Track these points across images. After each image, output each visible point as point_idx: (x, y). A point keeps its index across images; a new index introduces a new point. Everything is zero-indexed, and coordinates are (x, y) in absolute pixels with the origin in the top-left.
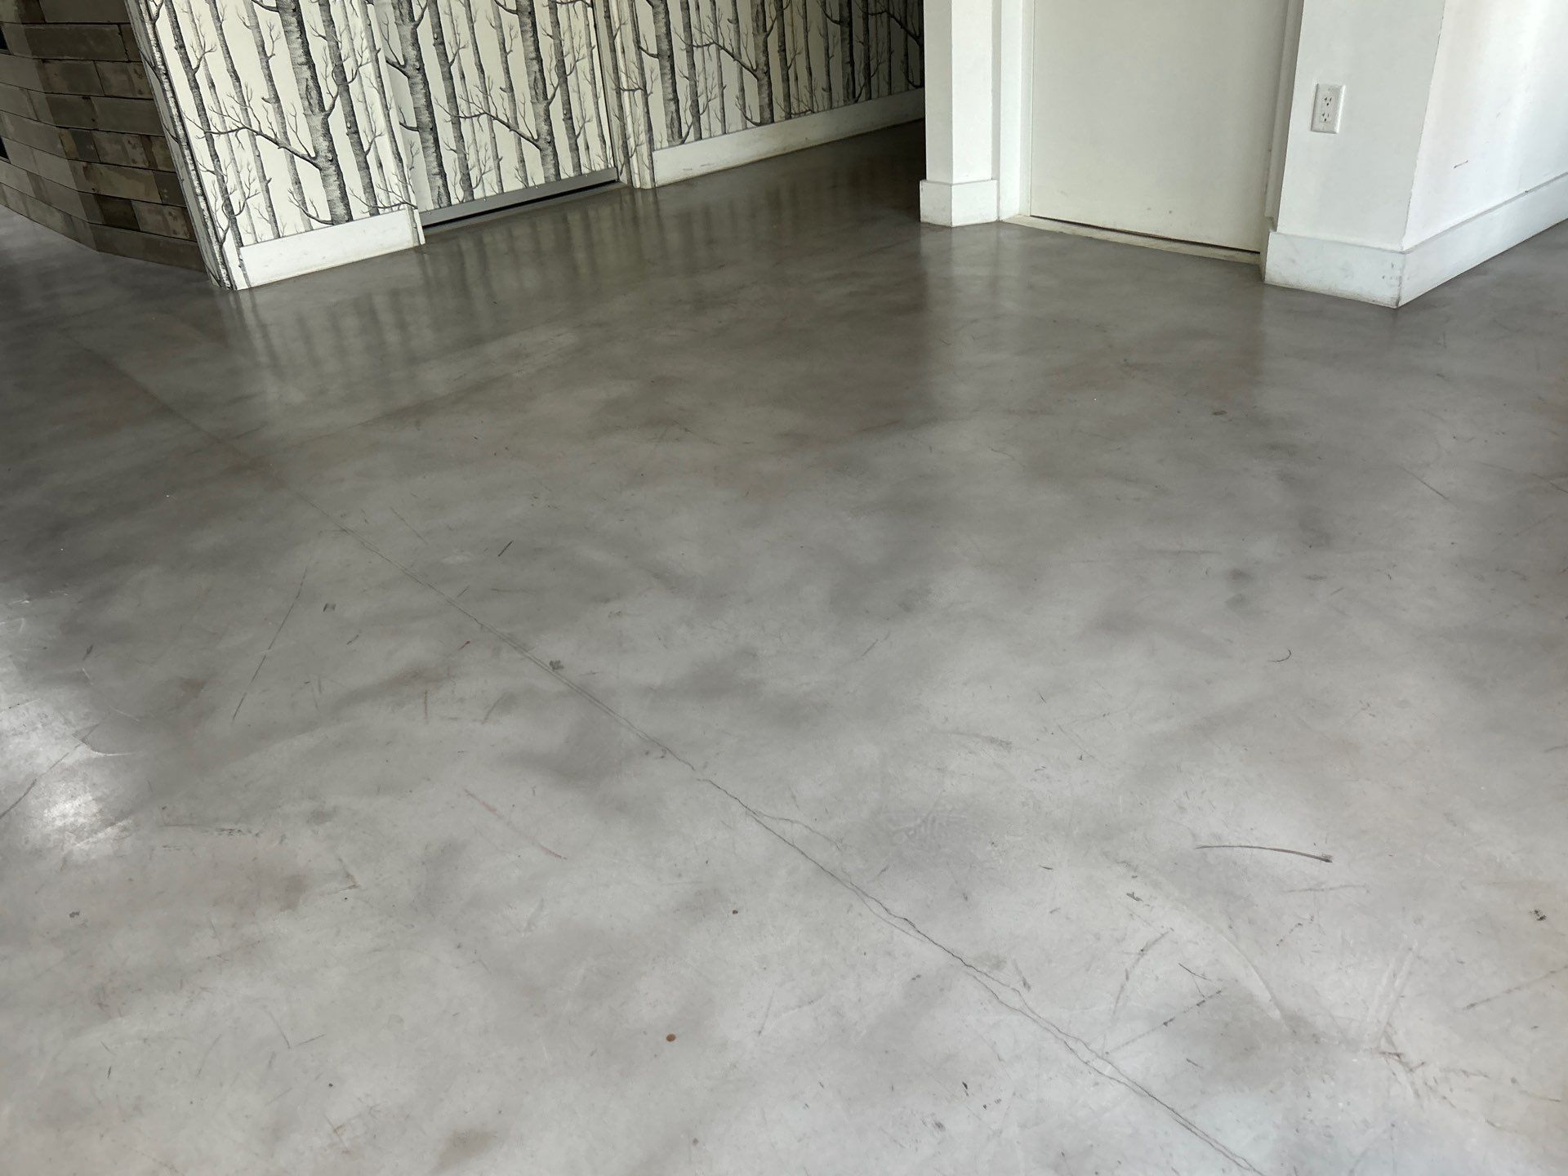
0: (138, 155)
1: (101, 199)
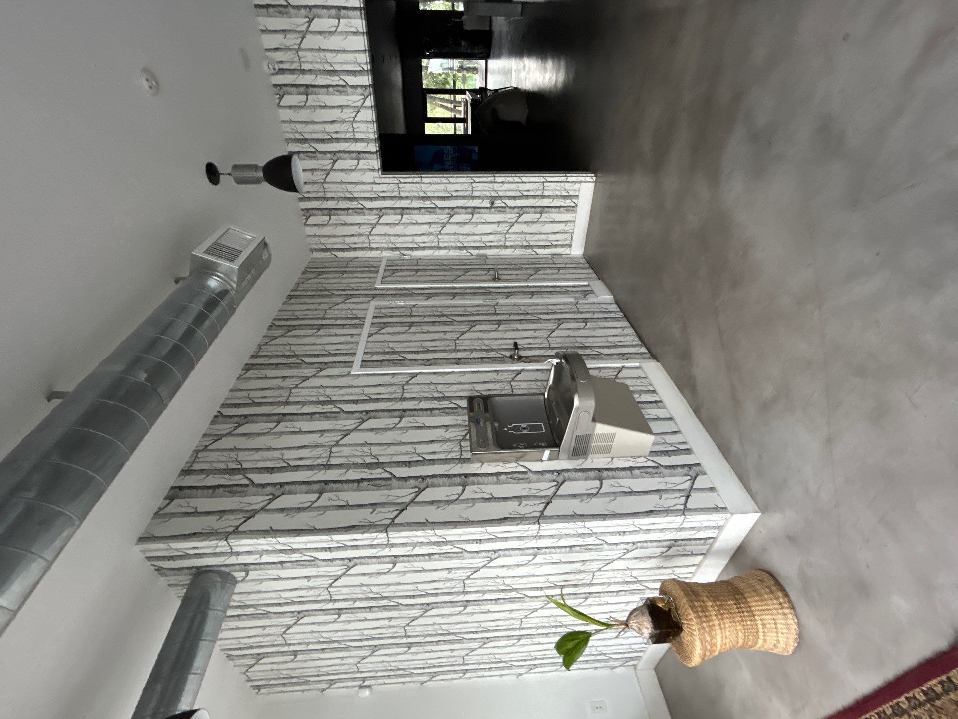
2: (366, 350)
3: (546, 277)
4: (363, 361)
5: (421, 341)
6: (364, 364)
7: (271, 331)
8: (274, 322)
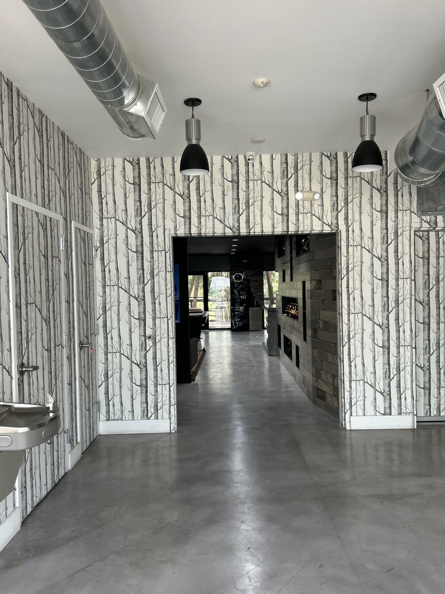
0: (330, 380)
1: (318, 389)
2: (25, 210)
3: (83, 397)
4: (17, 205)
5: (34, 267)
6: (15, 206)
7: (37, 112)
8: (45, 116)
